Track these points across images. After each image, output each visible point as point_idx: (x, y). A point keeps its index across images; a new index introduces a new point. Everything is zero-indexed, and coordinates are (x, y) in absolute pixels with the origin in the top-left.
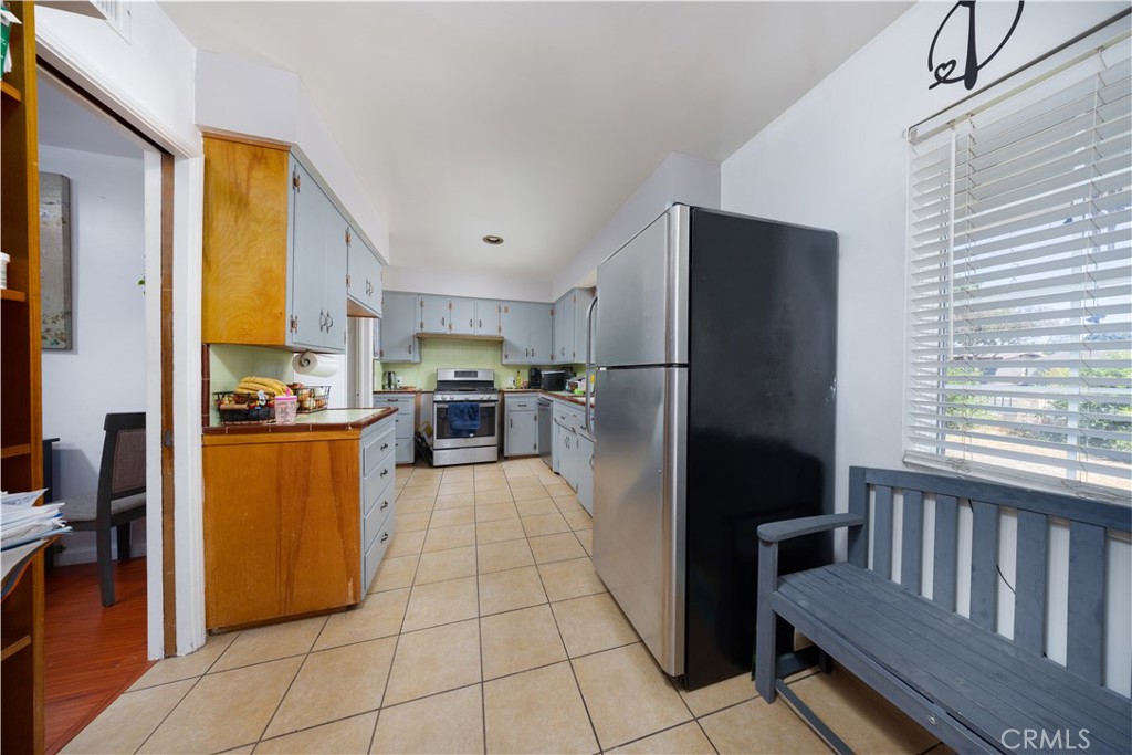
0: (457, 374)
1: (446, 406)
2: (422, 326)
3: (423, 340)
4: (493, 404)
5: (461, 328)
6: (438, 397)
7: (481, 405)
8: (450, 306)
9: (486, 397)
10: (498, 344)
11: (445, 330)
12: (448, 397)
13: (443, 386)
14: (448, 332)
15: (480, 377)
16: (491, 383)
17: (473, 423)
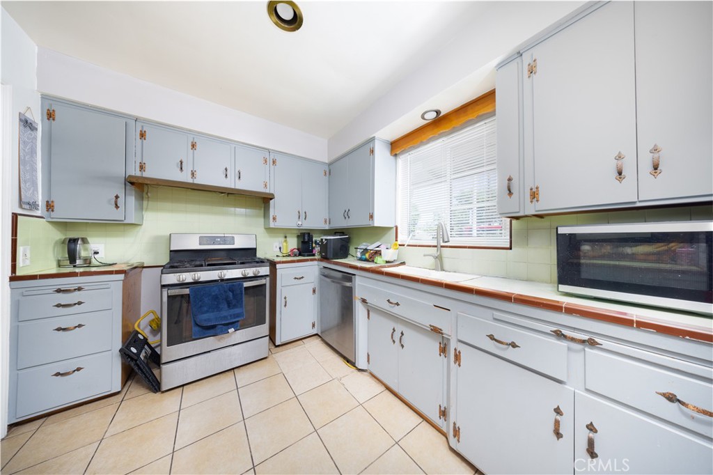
0: (202, 240)
1: (187, 291)
2: (142, 168)
3: (141, 187)
4: (262, 282)
5: (210, 176)
6: (171, 278)
7: (246, 284)
8: (193, 146)
9: (250, 272)
10: (263, 201)
11: (185, 177)
12: (188, 277)
13: (180, 259)
14: (190, 181)
15: (239, 243)
16: (252, 251)
17: (233, 311)
